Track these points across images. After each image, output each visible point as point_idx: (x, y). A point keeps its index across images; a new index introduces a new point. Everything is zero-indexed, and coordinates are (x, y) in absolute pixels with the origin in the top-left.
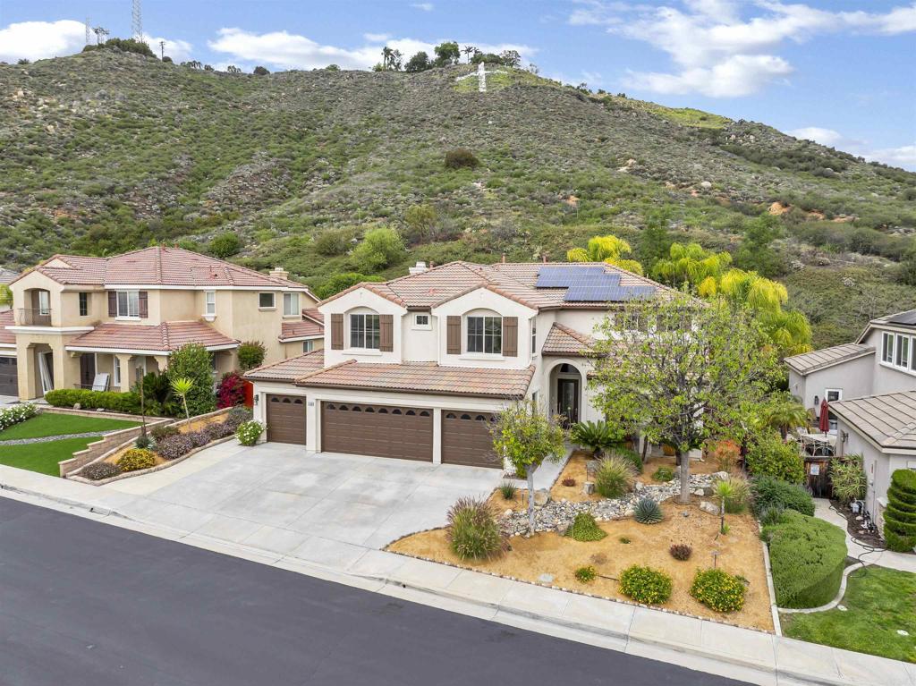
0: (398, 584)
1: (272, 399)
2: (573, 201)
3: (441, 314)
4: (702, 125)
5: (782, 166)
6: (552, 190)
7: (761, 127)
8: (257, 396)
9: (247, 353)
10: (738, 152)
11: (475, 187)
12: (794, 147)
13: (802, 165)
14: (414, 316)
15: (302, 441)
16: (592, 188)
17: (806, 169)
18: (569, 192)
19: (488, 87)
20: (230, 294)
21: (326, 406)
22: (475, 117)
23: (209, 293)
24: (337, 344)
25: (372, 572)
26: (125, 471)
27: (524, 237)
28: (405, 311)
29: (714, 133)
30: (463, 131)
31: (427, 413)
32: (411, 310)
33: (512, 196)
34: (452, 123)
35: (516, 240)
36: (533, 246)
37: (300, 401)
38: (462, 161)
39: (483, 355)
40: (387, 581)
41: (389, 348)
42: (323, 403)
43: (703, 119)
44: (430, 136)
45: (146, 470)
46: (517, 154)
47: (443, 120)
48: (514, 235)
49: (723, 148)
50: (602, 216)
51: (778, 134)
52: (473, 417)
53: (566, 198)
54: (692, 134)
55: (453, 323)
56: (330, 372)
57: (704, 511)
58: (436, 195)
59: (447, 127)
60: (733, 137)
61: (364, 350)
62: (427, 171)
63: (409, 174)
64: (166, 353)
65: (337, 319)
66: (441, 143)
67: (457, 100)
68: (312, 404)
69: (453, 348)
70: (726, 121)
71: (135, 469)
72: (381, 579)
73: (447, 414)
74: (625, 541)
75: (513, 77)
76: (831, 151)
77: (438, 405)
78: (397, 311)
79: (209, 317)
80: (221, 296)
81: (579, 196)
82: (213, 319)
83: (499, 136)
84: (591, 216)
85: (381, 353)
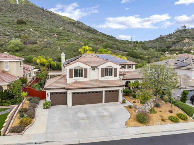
1: (52, 94)
3: (100, 68)
4: (70, 20)
5: (87, 31)
6: (50, 33)
7: (81, 23)
8: (48, 94)
10: (78, 27)
11: (31, 30)
12: (88, 27)
13: (91, 31)
15: (66, 103)
17: (91, 32)
18: (54, 33)
19: (20, 3)
20: (15, 62)
21: (73, 94)
22: (18, 11)
23: (6, 62)
24: (71, 77)
26: (26, 126)
27: (54, 44)
28: (90, 67)
29: (73, 23)
30: (16, 14)
31: (101, 92)
32: (92, 67)
33: (42, 33)
34: (12, 11)
37: (65, 93)
38: (21, 22)
39: (108, 77)
41: (86, 76)
42: (72, 93)
43: (69, 19)
44: (6, 14)
45: (31, 124)
46: (34, 22)
47: (8, 10)
49: (75, 26)
50: (66, 40)
51: (85, 25)
52: (111, 92)
53: (54, 35)
54: (68, 22)
56: (73, 85)
58: (20, 31)
59: (10, 12)
60: (77, 24)
61: (78, 78)
62: (12, 24)
63: (7, 24)
64: (8, 84)
65: (71, 70)
66: (11, 16)
67: (11, 5)
68: (70, 94)
70: (74, 21)
71: (28, 125)
73: (106, 92)
74: (161, 112)
75: (26, 2)
76: (94, 29)
77: (104, 90)
79: (7, 70)
80: (11, 63)
81: (57, 35)
83: (27, 17)
84: (63, 39)
85: (84, 78)
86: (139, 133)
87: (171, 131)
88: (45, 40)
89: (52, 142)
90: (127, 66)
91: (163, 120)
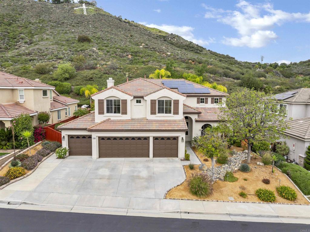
0: (186, 212)
1: (70, 137)
2: (130, 56)
3: (148, 99)
4: (160, 34)
5: (186, 49)
6: (122, 52)
7: (178, 36)
8: (64, 136)
9: (43, 117)
10: (172, 44)
11: (94, 50)
12: (187, 43)
13: (191, 49)
14: (135, 100)
15: (90, 154)
16: (136, 52)
17: (192, 51)
18: (128, 54)
19: (87, 13)
20: (32, 91)
21: (101, 139)
22: (84, 24)
23: (20, 90)
24: (101, 112)
25: (171, 209)
26: (12, 179)
27: (121, 69)
28: (132, 98)
29: (164, 37)
30: (81, 29)
31: (147, 139)
32: (135, 97)
33: (109, 54)
34: (75, 25)
35: (118, 70)
36: (125, 72)
37: (90, 137)
38: (84, 39)
39: (164, 115)
40: (181, 212)
41: (125, 113)
42: (99, 137)
43: (160, 32)
44: (67, 29)
45: (22, 177)
46: (104, 38)
47: (72, 24)
48: (117, 68)
49: (167, 42)
50: (143, 62)
51: (183, 39)
52: (166, 139)
53: (127, 55)
54: (157, 37)
55: (153, 102)
56: (102, 124)
57: (259, 165)
58: (79, 52)
59: (73, 26)
60: (170, 39)
61: (113, 114)
62: (71, 42)
63: (64, 43)
64: (11, 119)
65: (101, 102)
66: (73, 32)
67: (76, 16)
68: (95, 138)
69: (153, 112)
70: (167, 33)
71: (17, 177)
72: (178, 212)
73: (155, 139)
74: (245, 180)
75: (96, 11)
76: (197, 45)
77: (151, 135)
78: (129, 98)
79: (21, 101)
80: (27, 92)
81: (132, 55)
82: (23, 102)
83: (95, 31)
84: (139, 62)
85: (122, 115)
86: (179, 211)
87: (244, 215)
88: (109, 63)
89: (32, 204)
90: (209, 99)
91: (242, 195)
